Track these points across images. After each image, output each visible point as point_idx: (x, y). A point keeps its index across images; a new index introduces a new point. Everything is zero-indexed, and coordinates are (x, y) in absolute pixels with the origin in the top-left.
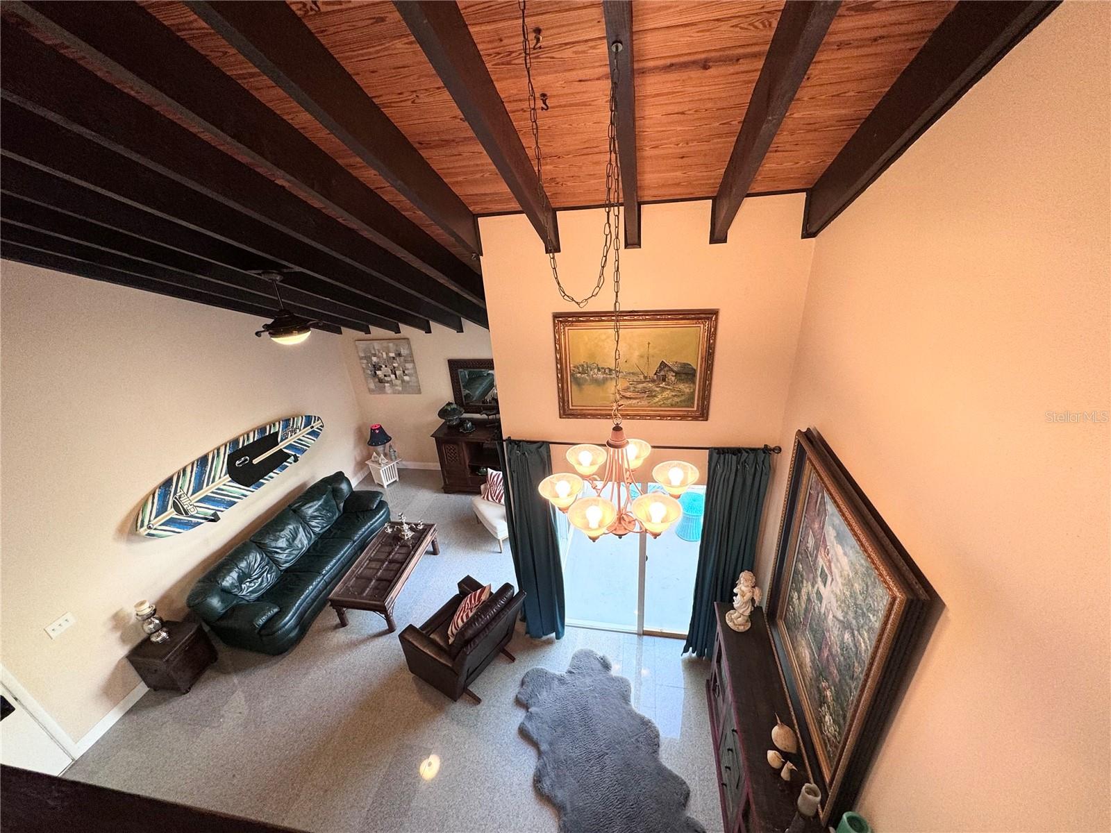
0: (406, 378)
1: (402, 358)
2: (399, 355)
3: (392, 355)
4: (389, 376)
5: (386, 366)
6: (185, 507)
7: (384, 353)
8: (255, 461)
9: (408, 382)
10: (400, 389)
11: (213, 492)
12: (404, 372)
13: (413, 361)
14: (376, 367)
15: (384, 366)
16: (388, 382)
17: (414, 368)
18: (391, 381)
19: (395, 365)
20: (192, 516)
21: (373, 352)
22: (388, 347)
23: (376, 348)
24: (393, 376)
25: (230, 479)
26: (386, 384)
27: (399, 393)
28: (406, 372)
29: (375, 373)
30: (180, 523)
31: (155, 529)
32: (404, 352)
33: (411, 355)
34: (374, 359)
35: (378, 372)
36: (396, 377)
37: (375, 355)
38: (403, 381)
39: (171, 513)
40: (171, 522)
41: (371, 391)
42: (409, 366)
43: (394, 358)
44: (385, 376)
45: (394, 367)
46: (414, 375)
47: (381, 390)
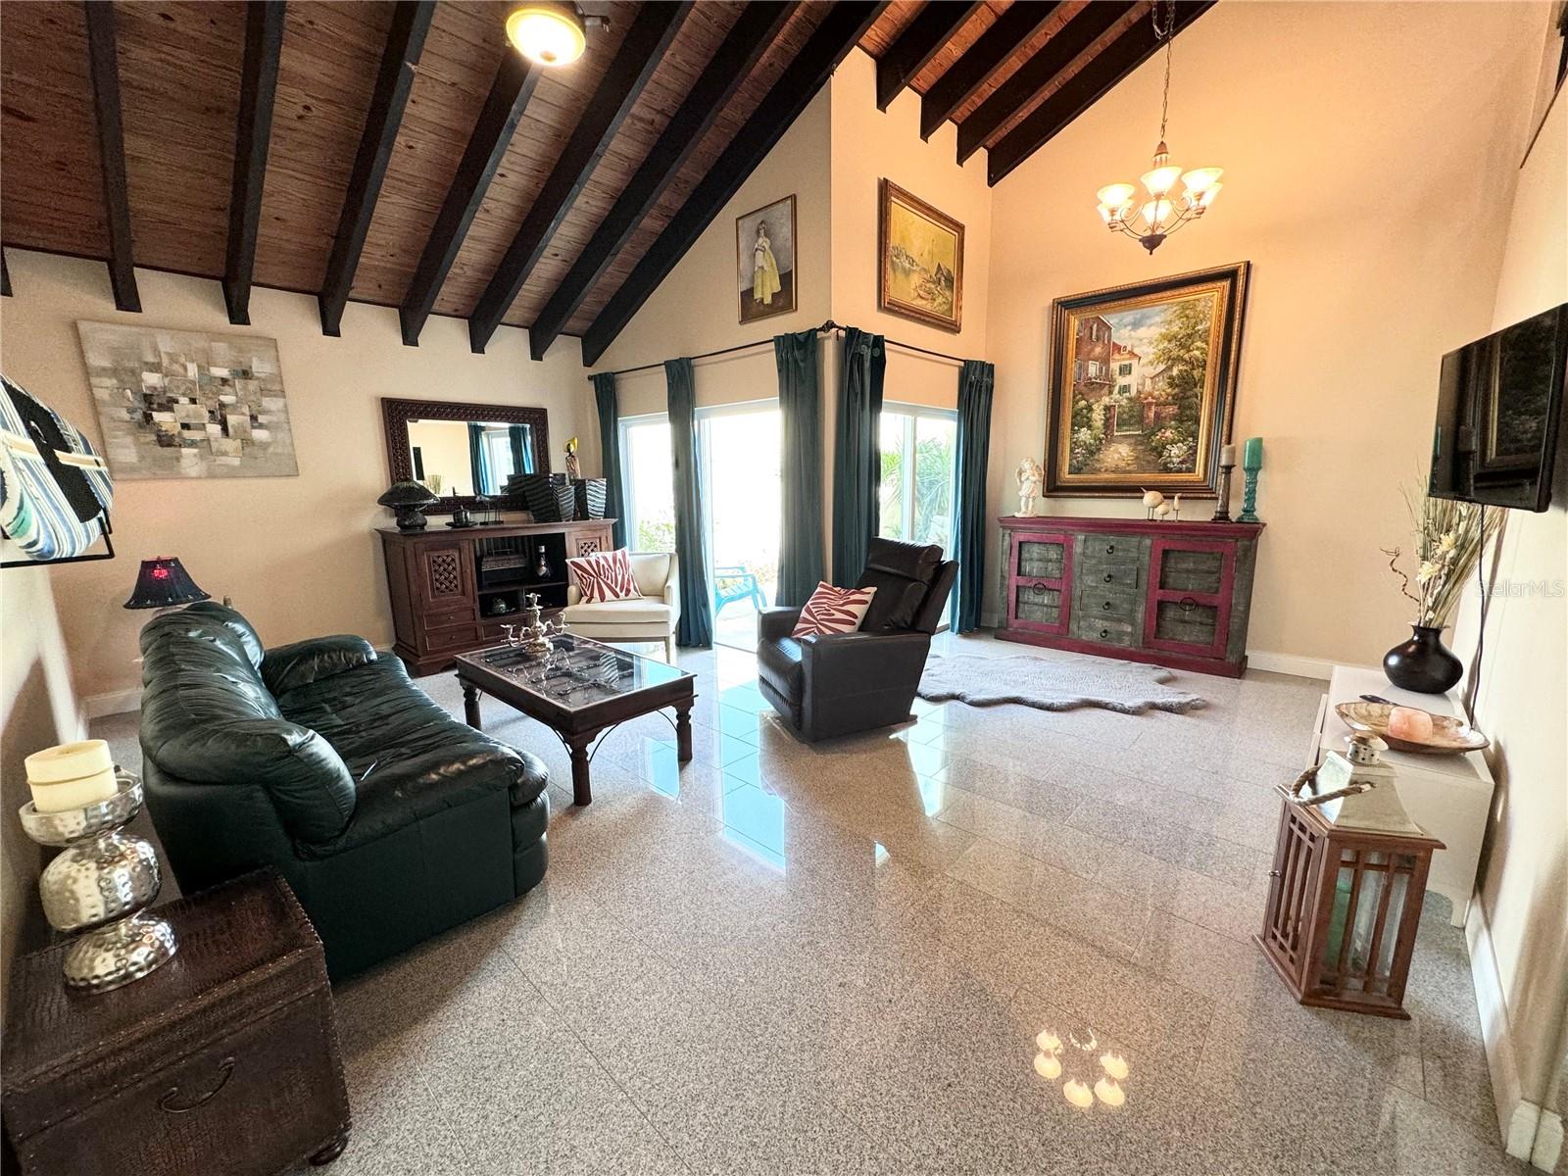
0: (259, 435)
1: (252, 385)
2: (246, 374)
3: (219, 372)
4: (201, 428)
5: (192, 401)
7: (191, 367)
9: (264, 446)
10: (236, 462)
12: (252, 419)
13: (282, 394)
14: (156, 402)
15: (184, 400)
16: (193, 444)
17: (285, 410)
18: (206, 441)
19: (227, 399)
21: (149, 359)
22: (204, 352)
23: (162, 348)
24: (214, 429)
26: (185, 451)
27: (232, 474)
28: (261, 419)
29: (148, 418)
32: (260, 367)
33: (279, 378)
34: (152, 379)
35: (157, 416)
36: (225, 430)
37: (155, 368)
38: (247, 442)
41: (121, 472)
42: (268, 403)
43: (224, 381)
44: (186, 426)
45: (222, 405)
46: (286, 425)
47: (169, 470)
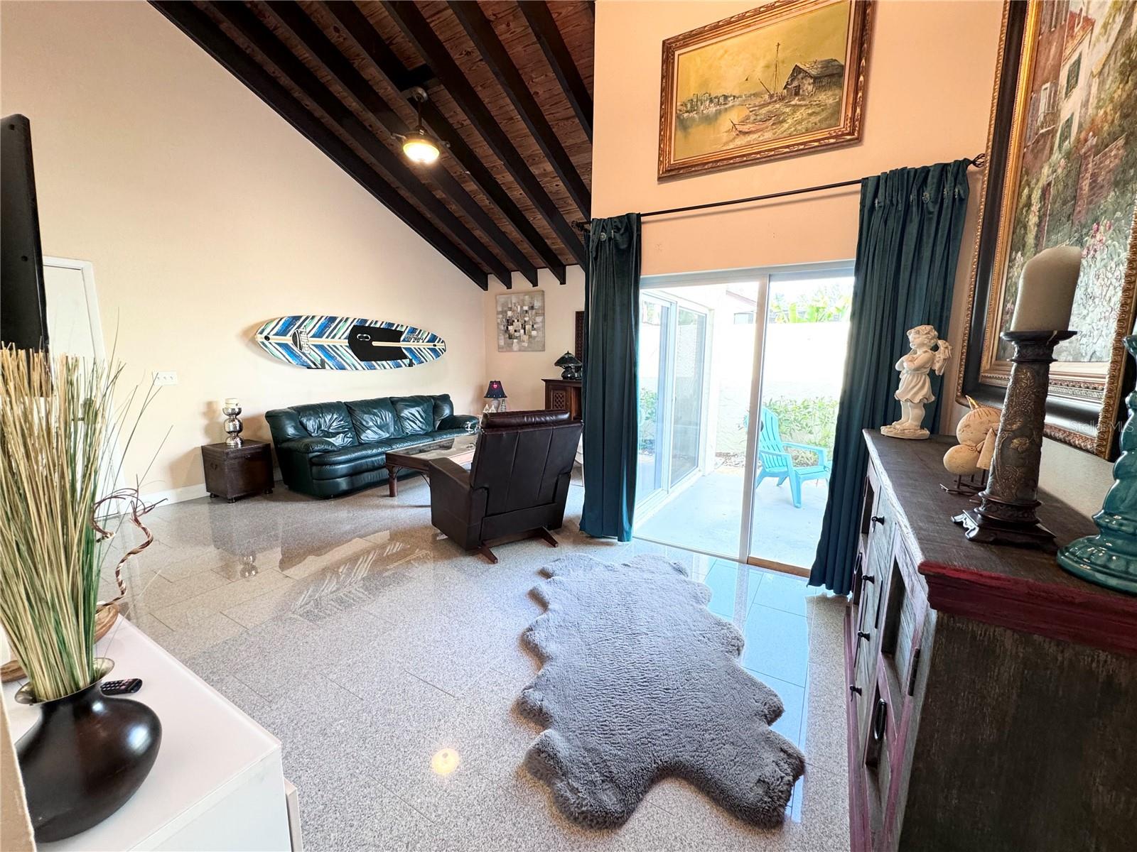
0: (534, 333)
1: (534, 312)
2: (532, 308)
3: (526, 308)
4: (519, 331)
5: (518, 321)
6: (302, 343)
7: (519, 307)
8: (374, 344)
9: (535, 337)
10: (526, 345)
11: (329, 346)
12: (533, 326)
13: (543, 314)
14: (510, 322)
15: (516, 321)
16: (516, 338)
17: (543, 322)
18: (520, 336)
19: (527, 319)
20: (304, 354)
21: (510, 306)
22: (523, 301)
23: (513, 301)
24: (522, 331)
25: (348, 345)
26: (515, 341)
27: (524, 350)
28: (535, 326)
29: (507, 328)
30: (292, 353)
31: (270, 343)
32: (537, 304)
33: (543, 308)
34: (510, 313)
35: (510, 328)
36: (525, 332)
37: (510, 309)
38: (530, 336)
39: (288, 340)
40: (285, 346)
41: (500, 348)
42: (539, 319)
43: (526, 311)
44: (515, 331)
45: (525, 321)
46: (541, 329)
47: (509, 347)
